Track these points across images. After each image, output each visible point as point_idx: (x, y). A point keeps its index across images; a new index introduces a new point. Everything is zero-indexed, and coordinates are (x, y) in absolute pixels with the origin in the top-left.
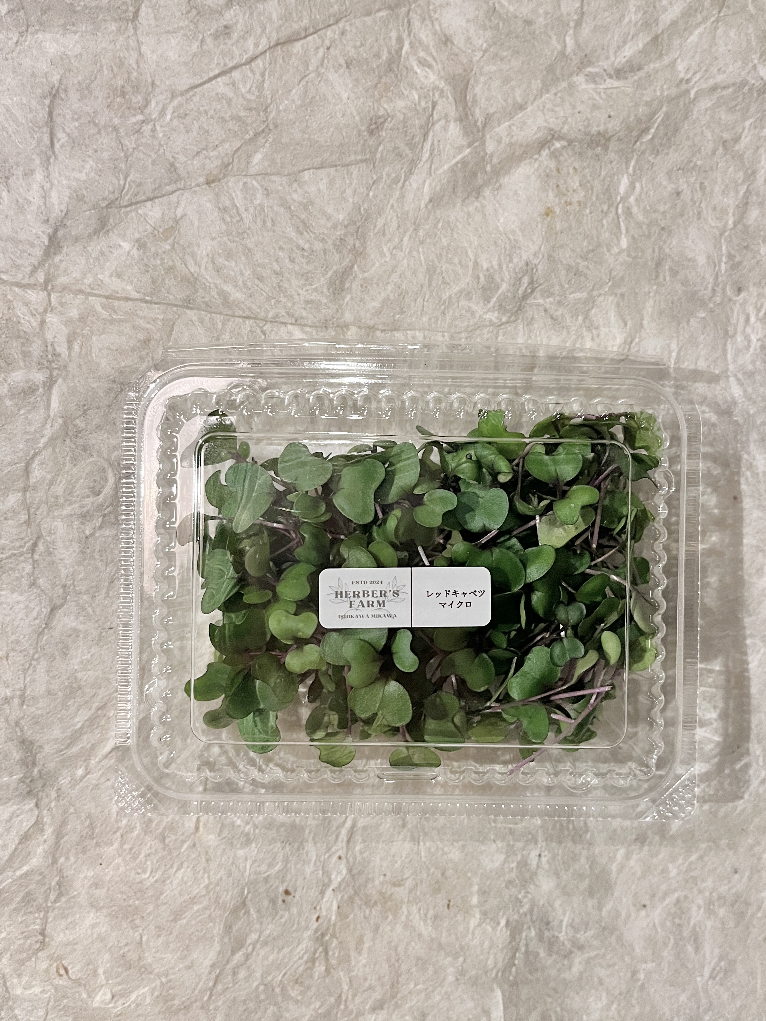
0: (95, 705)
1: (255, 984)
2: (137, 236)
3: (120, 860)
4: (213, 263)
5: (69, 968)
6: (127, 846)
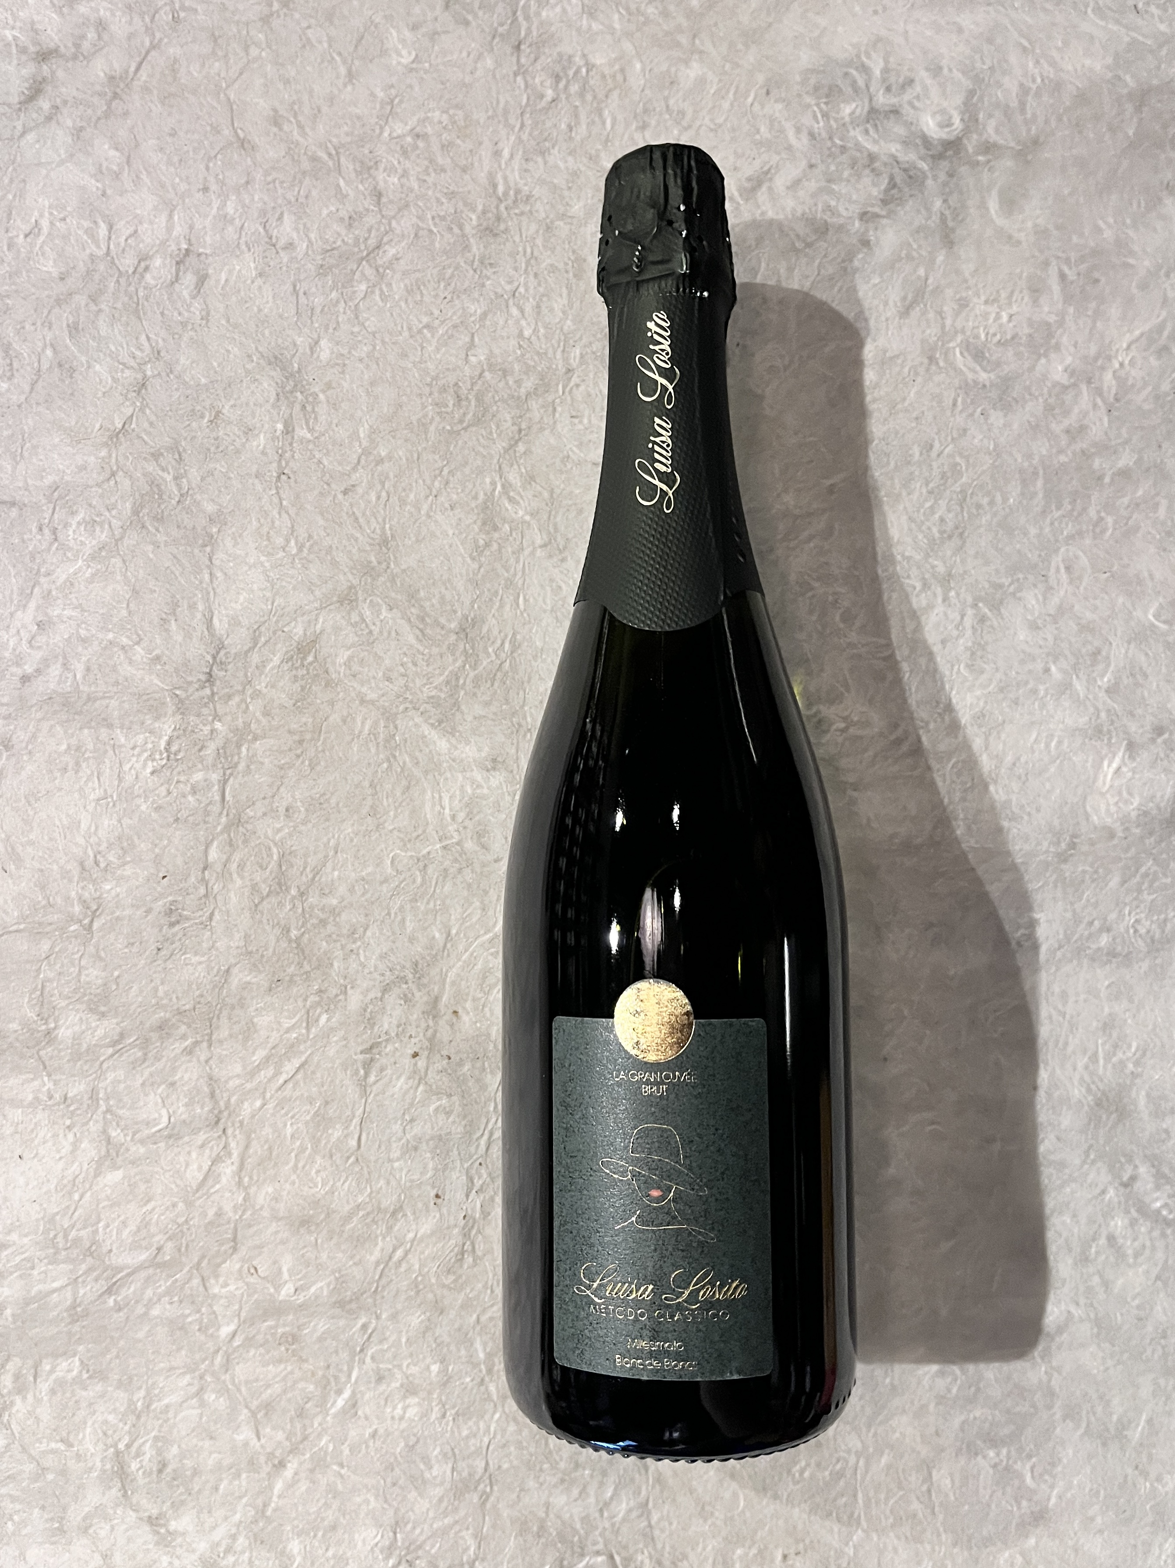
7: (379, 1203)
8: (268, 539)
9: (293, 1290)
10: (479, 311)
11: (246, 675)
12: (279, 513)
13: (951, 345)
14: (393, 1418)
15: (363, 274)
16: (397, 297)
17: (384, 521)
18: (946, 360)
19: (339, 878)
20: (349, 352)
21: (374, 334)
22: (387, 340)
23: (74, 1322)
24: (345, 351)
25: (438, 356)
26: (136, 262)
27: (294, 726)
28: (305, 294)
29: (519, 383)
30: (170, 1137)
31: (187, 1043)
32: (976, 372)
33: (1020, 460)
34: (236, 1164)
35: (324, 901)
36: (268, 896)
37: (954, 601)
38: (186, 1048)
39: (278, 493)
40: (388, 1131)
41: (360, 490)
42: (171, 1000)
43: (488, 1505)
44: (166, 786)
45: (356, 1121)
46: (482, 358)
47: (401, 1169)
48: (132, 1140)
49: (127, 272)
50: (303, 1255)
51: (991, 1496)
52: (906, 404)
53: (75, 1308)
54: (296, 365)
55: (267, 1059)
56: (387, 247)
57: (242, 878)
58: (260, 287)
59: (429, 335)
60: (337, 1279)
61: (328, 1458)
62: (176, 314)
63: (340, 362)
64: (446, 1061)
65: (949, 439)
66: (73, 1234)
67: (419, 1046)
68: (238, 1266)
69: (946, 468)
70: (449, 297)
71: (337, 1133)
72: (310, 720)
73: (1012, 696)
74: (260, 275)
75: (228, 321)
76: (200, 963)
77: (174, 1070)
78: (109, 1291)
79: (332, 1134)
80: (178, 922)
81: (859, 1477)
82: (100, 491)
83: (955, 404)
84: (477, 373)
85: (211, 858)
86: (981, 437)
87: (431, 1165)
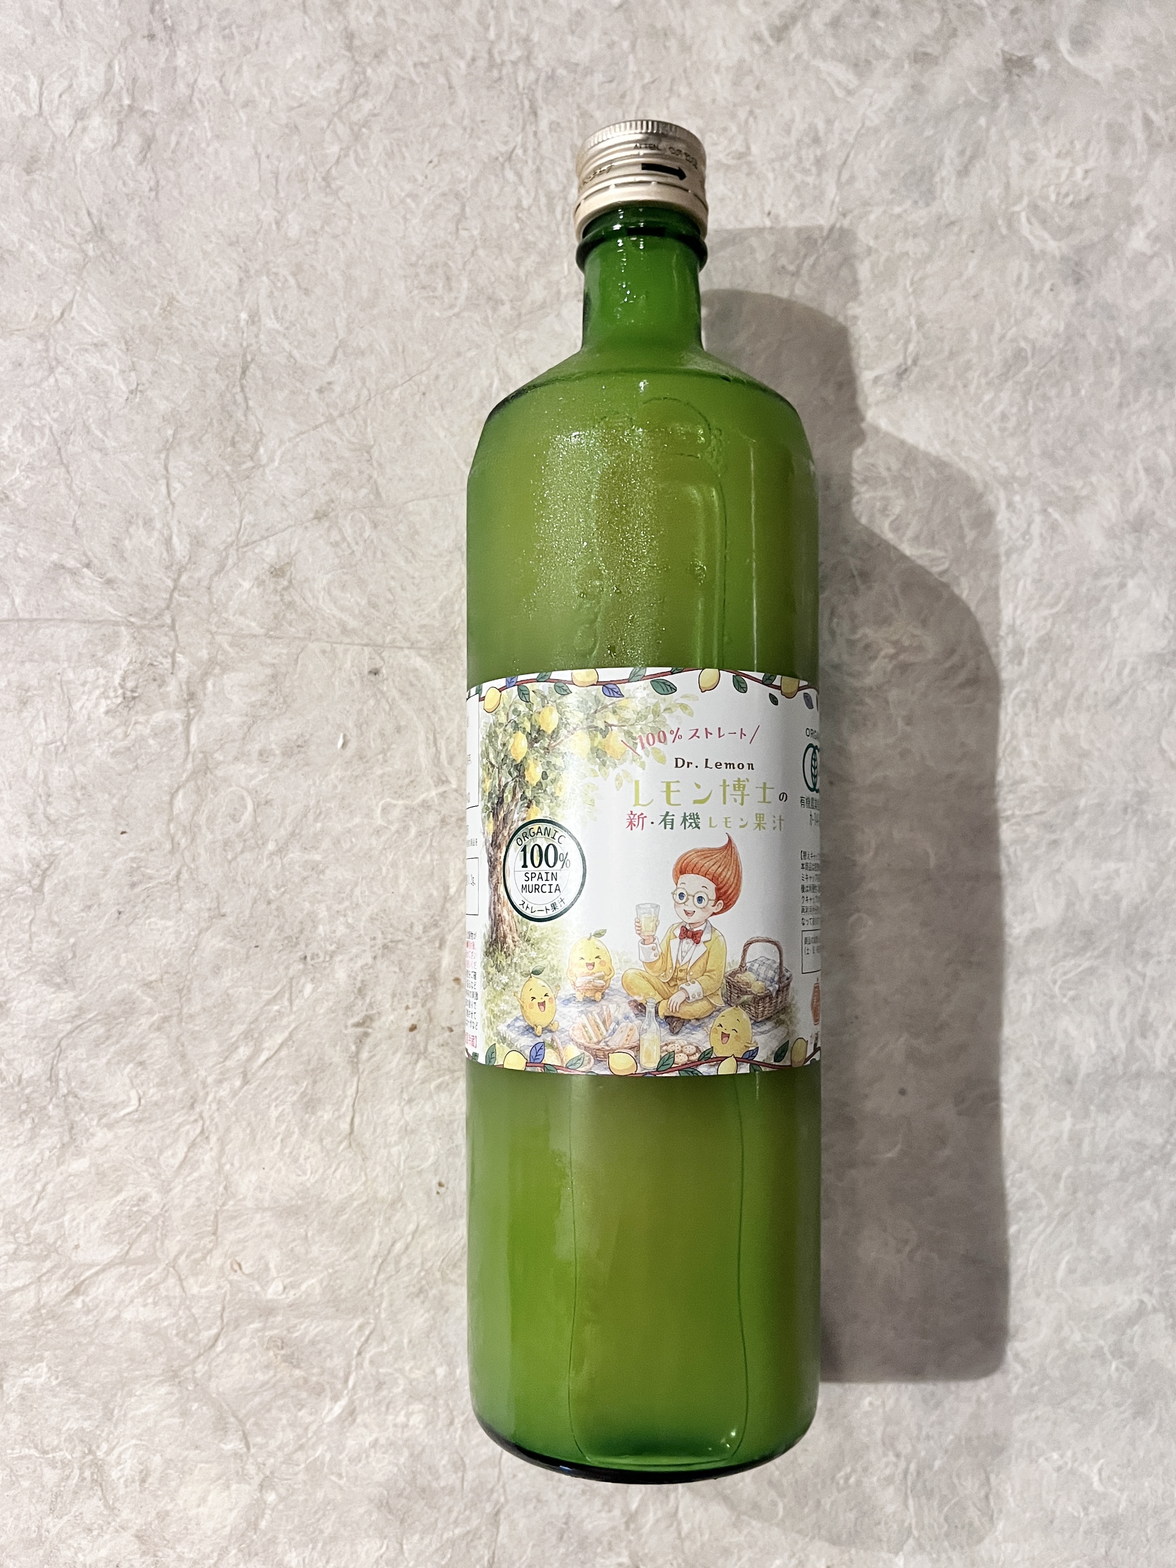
0: (248, 1020)
1: (417, 1270)
2: (255, 573)
3: (281, 1164)
4: (330, 595)
5: (242, 1263)
6: (287, 1151)
7: (376, 1193)
8: (233, 444)
9: (281, 1288)
10: (470, 177)
11: (211, 601)
12: (245, 415)
13: (1017, 208)
14: (395, 1425)
15: (335, 132)
16: (375, 161)
17: (365, 422)
18: (1010, 226)
19: (322, 831)
20: (322, 228)
21: (348, 205)
22: (364, 212)
23: (37, 1326)
24: (317, 225)
25: (425, 230)
26: (72, 122)
27: (267, 659)
28: (268, 157)
29: (518, 261)
30: (140, 1121)
31: (156, 1017)
32: (1044, 241)
33: (1094, 343)
34: (215, 1150)
35: (306, 857)
36: (242, 852)
37: (1019, 506)
38: (153, 1024)
39: (242, 390)
40: (384, 1112)
41: (338, 389)
42: (135, 969)
43: (502, 1516)
44: (123, 728)
45: (349, 1101)
46: (476, 232)
47: (400, 1155)
48: (98, 1125)
49: (62, 134)
50: (292, 1250)
51: (1055, 1502)
52: (965, 278)
53: (39, 1310)
54: (260, 244)
55: (247, 1035)
56: (362, 101)
57: (212, 832)
58: (216, 152)
59: (413, 205)
60: (330, 1275)
61: (326, 1470)
62: (120, 183)
63: (312, 239)
64: (447, 1034)
65: (1013, 320)
66: (36, 1229)
67: (416, 1017)
68: (219, 1262)
69: (1009, 353)
70: (435, 160)
71: (326, 1115)
72: (285, 651)
73: (1081, 615)
74: (218, 137)
75: (181, 193)
76: (167, 928)
77: (142, 1048)
78: (76, 1291)
79: (322, 1117)
80: (141, 882)
81: (909, 1484)
82: (39, 391)
83: (1019, 278)
84: (469, 250)
85: (176, 811)
86: (1049, 317)
87: (432, 1150)
